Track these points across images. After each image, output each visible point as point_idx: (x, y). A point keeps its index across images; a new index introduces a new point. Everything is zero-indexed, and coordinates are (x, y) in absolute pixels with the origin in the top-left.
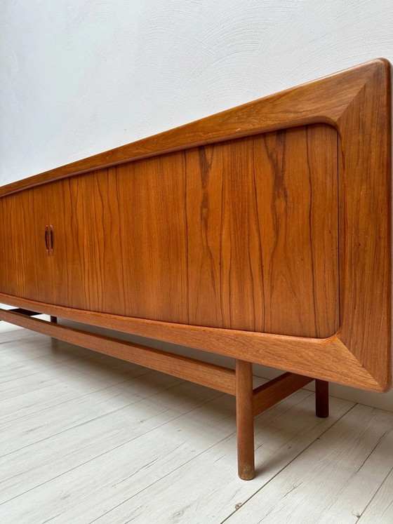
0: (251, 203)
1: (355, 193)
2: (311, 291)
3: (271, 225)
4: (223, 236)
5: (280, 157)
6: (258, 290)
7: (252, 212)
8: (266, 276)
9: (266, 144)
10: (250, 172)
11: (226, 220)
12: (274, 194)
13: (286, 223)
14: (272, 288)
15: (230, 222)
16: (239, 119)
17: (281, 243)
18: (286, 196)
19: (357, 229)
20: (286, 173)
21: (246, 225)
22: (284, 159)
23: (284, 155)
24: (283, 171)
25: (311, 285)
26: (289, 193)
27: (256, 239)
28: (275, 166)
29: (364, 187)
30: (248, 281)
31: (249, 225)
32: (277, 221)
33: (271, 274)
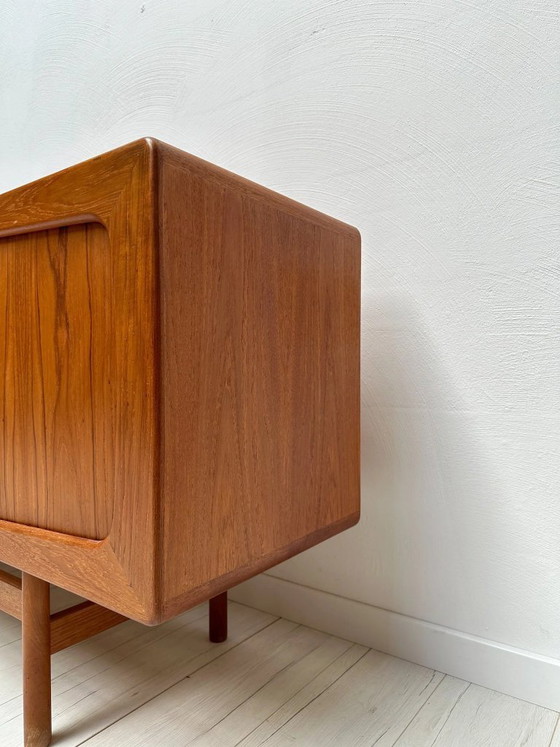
0: (34, 332)
1: (123, 329)
2: (91, 468)
3: (54, 367)
4: (8, 378)
5: (62, 266)
6: (41, 462)
7: (35, 342)
8: (49, 443)
9: (48, 246)
10: (33, 286)
11: (10, 353)
12: (56, 320)
13: (68, 365)
14: (55, 460)
15: (13, 357)
16: (16, 206)
17: (64, 395)
18: (68, 324)
19: (125, 381)
20: (68, 290)
21: (30, 364)
22: (65, 269)
23: (65, 264)
24: (65, 287)
25: (92, 460)
26: (70, 321)
27: (40, 385)
28: (57, 279)
29: (131, 321)
30: (31, 449)
31: (32, 364)
32: (59, 361)
33: (54, 440)
